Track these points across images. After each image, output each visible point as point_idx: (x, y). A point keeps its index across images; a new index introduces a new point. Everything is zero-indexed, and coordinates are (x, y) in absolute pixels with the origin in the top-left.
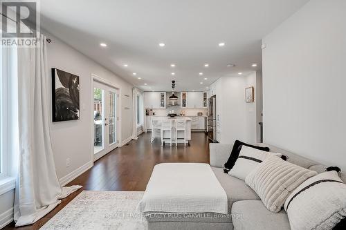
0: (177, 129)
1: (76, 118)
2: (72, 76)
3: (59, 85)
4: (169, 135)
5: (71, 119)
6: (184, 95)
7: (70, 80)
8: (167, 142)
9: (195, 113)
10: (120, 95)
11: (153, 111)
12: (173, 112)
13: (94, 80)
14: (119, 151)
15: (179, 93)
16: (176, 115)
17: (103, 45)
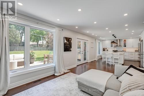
0: (114, 58)
1: (71, 51)
2: (69, 38)
3: (65, 41)
4: (110, 60)
5: (69, 51)
6: (125, 40)
7: (68, 40)
8: (109, 63)
9: (133, 50)
10: (89, 43)
11: (107, 49)
12: (116, 49)
13: (77, 38)
14: (88, 64)
15: (122, 40)
16: (117, 51)
17: (77, 27)
